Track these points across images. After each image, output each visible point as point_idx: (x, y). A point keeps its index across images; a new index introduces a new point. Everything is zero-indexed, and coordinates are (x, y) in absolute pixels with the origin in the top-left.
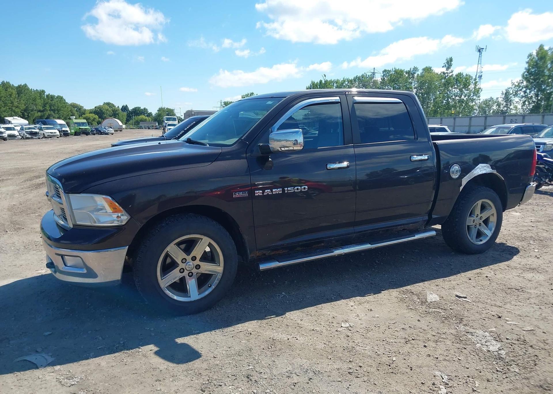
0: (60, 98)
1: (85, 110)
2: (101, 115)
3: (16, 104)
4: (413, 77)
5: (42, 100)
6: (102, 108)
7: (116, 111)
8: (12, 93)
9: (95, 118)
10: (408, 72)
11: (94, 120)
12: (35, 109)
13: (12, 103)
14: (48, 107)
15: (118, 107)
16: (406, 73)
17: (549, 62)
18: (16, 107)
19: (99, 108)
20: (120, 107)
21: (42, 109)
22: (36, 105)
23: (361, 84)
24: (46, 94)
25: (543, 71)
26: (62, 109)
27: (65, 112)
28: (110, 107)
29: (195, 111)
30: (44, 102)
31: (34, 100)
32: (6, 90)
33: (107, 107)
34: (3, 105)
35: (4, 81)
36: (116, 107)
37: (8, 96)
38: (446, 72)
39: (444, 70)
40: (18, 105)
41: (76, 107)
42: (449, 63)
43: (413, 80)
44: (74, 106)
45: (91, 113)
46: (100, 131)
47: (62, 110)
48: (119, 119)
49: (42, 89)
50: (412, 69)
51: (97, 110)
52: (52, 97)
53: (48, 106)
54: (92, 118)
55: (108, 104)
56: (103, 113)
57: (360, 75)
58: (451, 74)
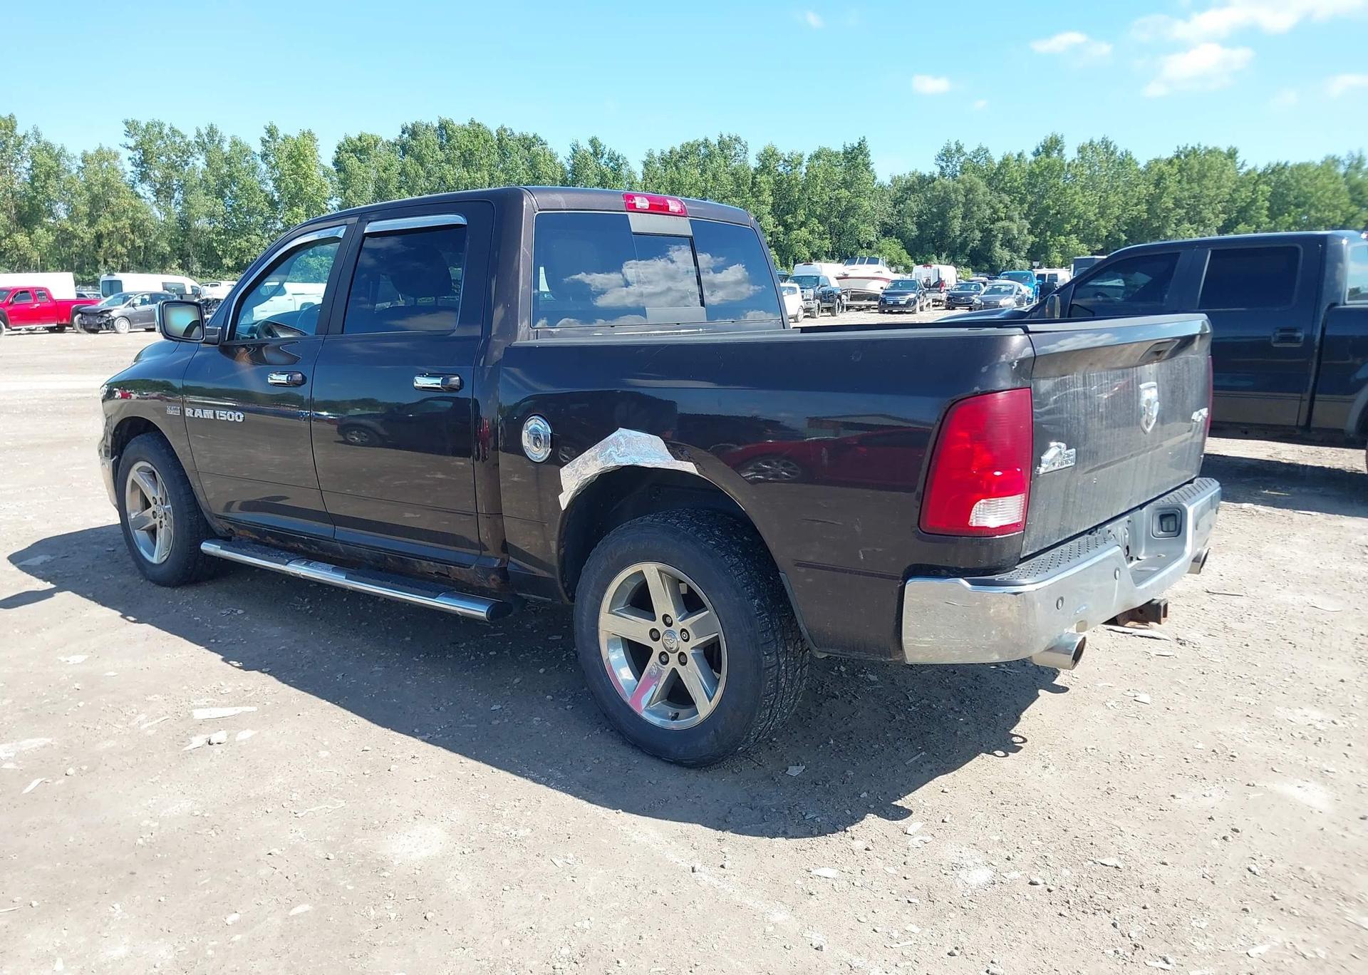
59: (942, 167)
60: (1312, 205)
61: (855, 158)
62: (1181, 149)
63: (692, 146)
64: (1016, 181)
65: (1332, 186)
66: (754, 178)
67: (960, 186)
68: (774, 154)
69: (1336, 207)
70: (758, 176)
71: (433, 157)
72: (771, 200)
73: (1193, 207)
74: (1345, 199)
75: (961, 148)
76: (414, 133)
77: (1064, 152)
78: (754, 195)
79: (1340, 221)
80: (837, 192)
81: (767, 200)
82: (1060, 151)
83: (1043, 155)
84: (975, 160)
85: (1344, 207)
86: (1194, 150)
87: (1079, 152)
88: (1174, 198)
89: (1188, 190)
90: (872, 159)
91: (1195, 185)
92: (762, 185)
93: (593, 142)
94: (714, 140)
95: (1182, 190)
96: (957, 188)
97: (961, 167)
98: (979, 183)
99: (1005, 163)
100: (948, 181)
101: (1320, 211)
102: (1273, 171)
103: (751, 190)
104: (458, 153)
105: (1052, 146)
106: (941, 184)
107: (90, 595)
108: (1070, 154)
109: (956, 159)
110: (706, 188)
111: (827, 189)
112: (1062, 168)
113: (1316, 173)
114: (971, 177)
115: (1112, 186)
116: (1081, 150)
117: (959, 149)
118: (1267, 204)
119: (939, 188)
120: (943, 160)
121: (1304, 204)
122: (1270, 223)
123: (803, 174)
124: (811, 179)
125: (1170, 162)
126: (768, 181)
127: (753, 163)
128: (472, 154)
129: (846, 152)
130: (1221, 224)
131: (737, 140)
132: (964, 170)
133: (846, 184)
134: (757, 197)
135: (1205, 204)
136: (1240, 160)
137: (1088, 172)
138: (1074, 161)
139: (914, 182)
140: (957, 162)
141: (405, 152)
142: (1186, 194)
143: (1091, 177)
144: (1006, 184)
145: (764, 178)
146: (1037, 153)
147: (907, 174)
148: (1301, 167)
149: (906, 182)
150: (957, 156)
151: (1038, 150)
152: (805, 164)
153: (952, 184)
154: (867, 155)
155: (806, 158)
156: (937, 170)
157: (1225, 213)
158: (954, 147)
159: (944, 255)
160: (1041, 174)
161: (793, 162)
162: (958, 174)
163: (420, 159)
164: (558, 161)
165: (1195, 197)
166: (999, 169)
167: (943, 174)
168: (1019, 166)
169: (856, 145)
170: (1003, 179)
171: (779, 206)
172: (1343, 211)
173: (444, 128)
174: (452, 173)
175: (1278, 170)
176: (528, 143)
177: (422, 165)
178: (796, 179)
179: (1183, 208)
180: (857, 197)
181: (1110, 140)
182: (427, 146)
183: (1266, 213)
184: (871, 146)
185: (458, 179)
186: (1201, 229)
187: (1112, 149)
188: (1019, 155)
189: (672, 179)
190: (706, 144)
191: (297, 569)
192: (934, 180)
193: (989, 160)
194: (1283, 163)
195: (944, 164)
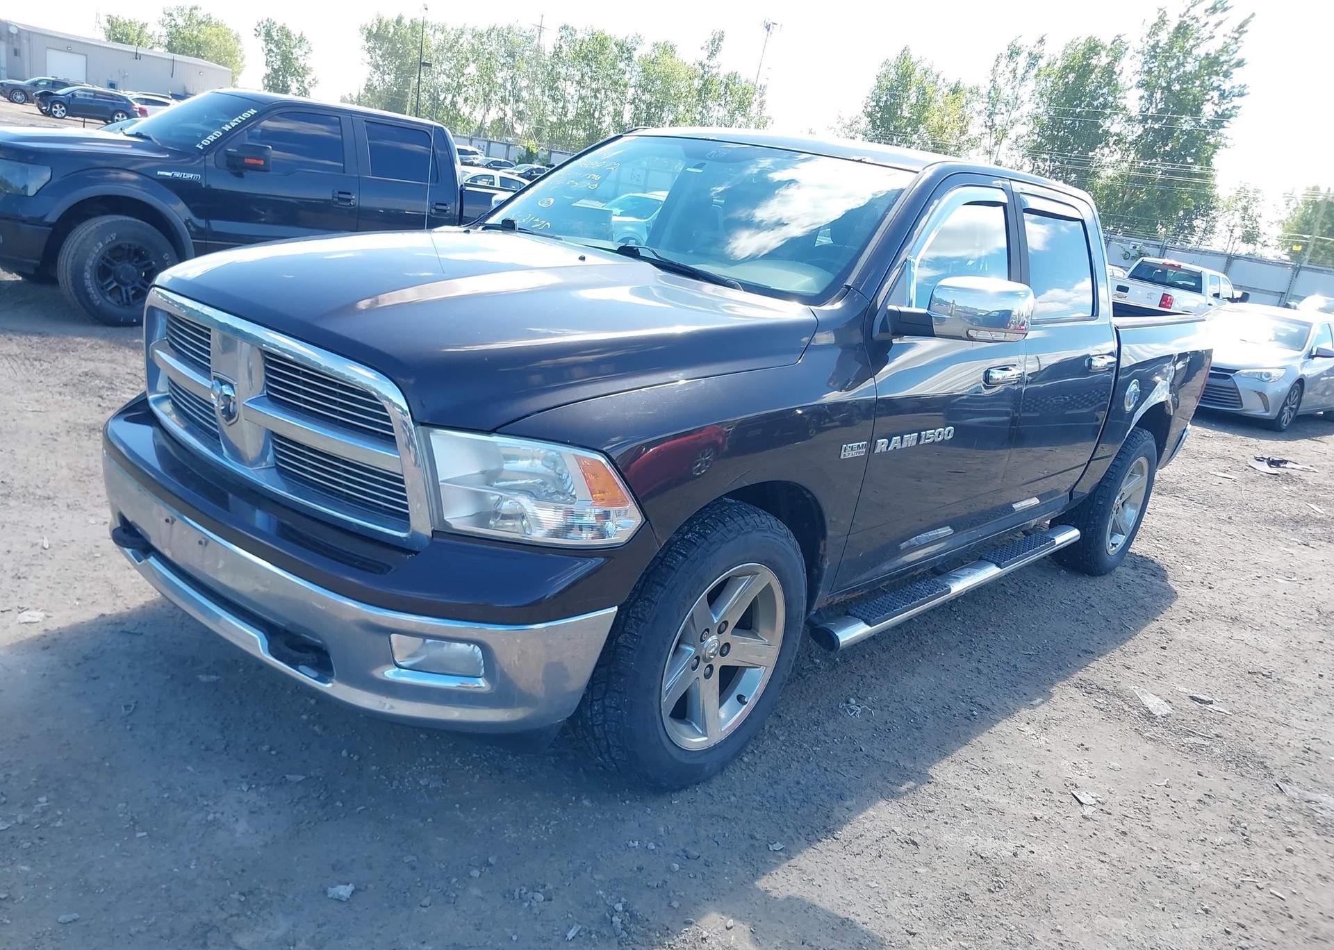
4: (630, 58)
10: (620, 46)
16: (616, 45)
17: (914, 89)
23: (503, 49)
25: (900, 106)
29: (20, 24)
38: (706, 62)
39: (703, 56)
42: (715, 44)
43: (629, 66)
50: (630, 38)
57: (502, 23)
58: (714, 71)
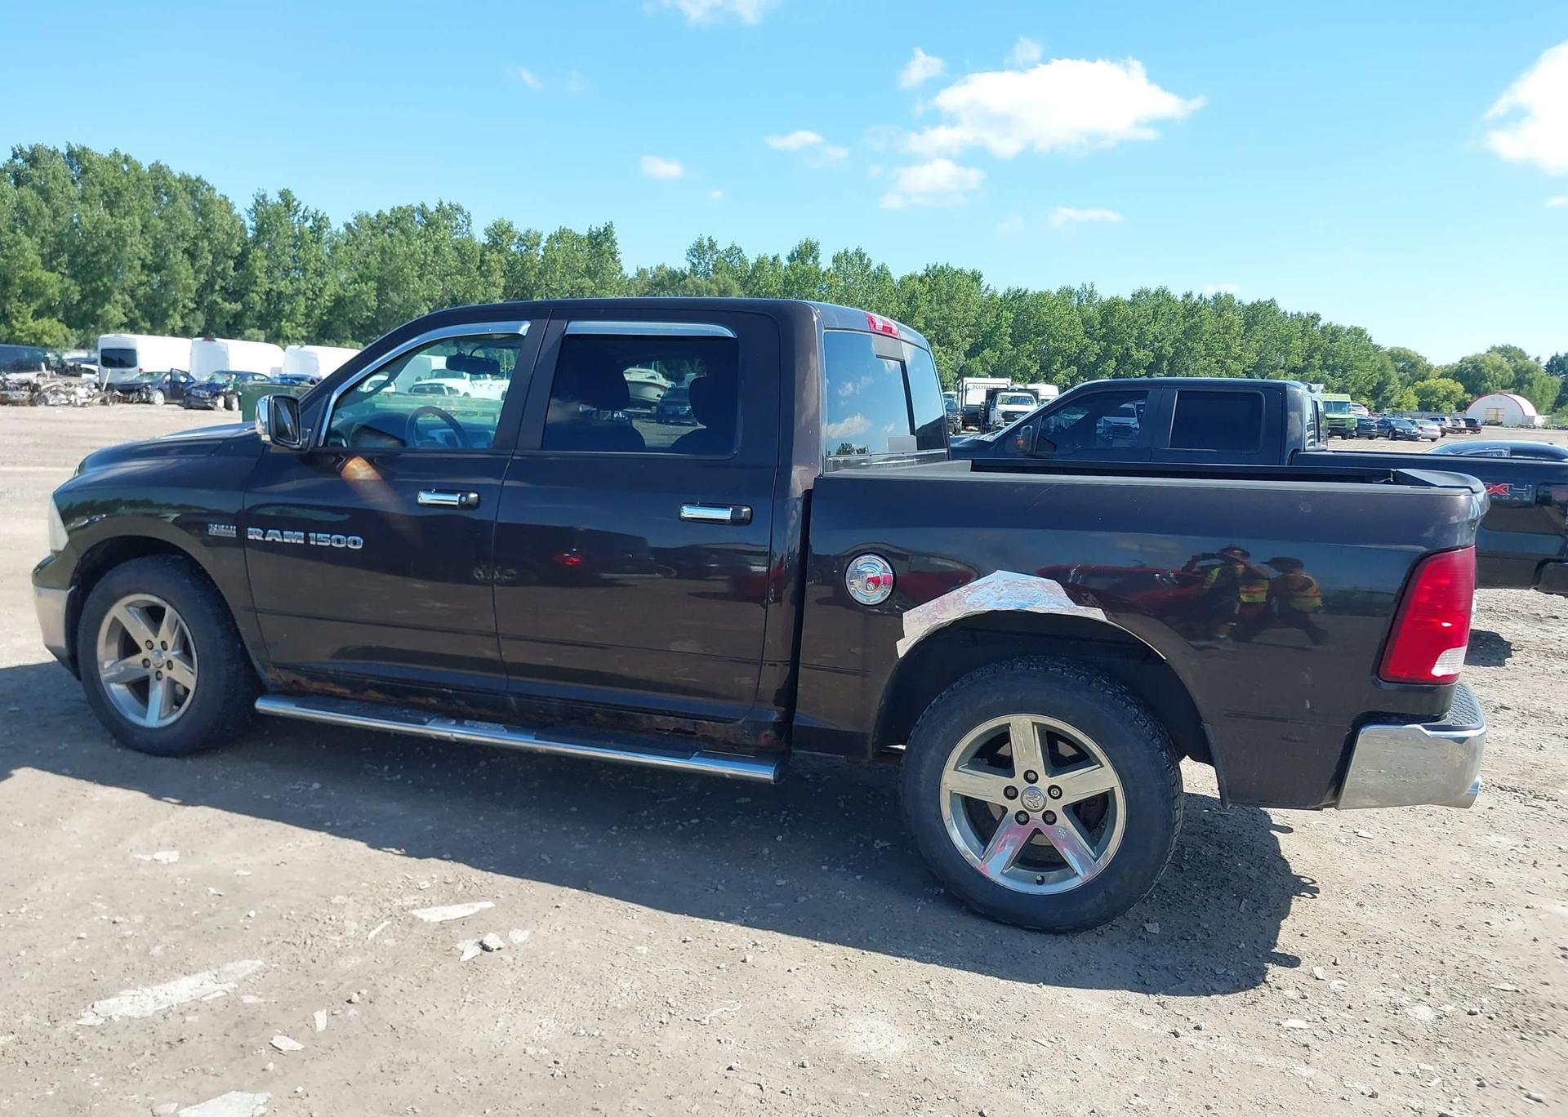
0: (1358, 333)
1: (1429, 369)
2: (1473, 382)
3: (1236, 350)
5: (1306, 339)
6: (1483, 361)
7: (1528, 371)
8: (1232, 323)
9: (1453, 392)
11: (1447, 398)
12: (1282, 365)
13: (1228, 347)
14: (1317, 361)
15: (1538, 359)
18: (1235, 359)
19: (1471, 363)
20: (1545, 360)
21: (1299, 363)
22: (1287, 353)
24: (1321, 323)
26: (1357, 364)
27: (1363, 371)
28: (1509, 359)
30: (1311, 344)
31: (1287, 340)
32: (1220, 316)
33: (1498, 359)
34: (1204, 353)
35: (1219, 294)
36: (1532, 359)
37: (1221, 331)
40: (1240, 352)
41: (1403, 360)
44: (1396, 356)
45: (1442, 376)
46: (1392, 429)
47: (1357, 368)
48: (1529, 397)
49: (1312, 311)
51: (1466, 368)
52: (1334, 333)
53: (1318, 356)
54: (1442, 393)
55: (1506, 351)
56: (1484, 378)
59: (693, 264)
60: (1051, 335)
61: (600, 244)
62: (931, 268)
63: (405, 211)
64: (771, 286)
65: (1068, 317)
66: (482, 255)
67: (714, 287)
68: (508, 230)
69: (1071, 338)
70: (487, 253)
71: (62, 192)
72: (502, 282)
73: (943, 329)
74: (1080, 331)
75: (714, 244)
76: (33, 159)
77: (819, 260)
78: (482, 275)
79: (1075, 352)
80: (579, 280)
81: (498, 281)
82: (815, 258)
83: (798, 261)
84: (728, 260)
85: (1079, 339)
86: (942, 270)
87: (834, 261)
88: (926, 318)
89: (938, 311)
90: (619, 247)
91: (944, 306)
92: (492, 264)
93: (285, 195)
94: (432, 208)
95: (933, 310)
96: (710, 289)
97: (714, 266)
98: (733, 286)
99: (760, 265)
100: (701, 280)
101: (1058, 341)
102: (1014, 298)
103: (479, 268)
104: (97, 190)
105: (806, 252)
106: (693, 283)
107: (66, 771)
108: (825, 263)
109: (708, 256)
110: (425, 263)
111: (568, 277)
112: (818, 278)
113: (1054, 304)
114: (725, 278)
115: (866, 301)
116: (836, 260)
117: (712, 246)
118: (1010, 331)
119: (691, 286)
120: (695, 256)
121: (1043, 333)
122: (1013, 350)
123: (539, 258)
124: (549, 263)
125: (921, 280)
126: (499, 261)
127: (481, 238)
128: (118, 193)
129: (590, 236)
130: (968, 347)
131: (459, 209)
132: (716, 269)
133: (591, 273)
134: (485, 277)
135: (953, 327)
136: (984, 284)
137: (843, 284)
138: (829, 270)
139: (663, 277)
140: (710, 259)
141: (19, 183)
142: (936, 315)
143: (846, 289)
144: (761, 288)
145: (495, 256)
146: (791, 258)
147: (654, 269)
148: (1042, 296)
149: (654, 277)
150: (710, 253)
151: (793, 255)
152: (543, 244)
153: (704, 283)
154: (613, 243)
155: (545, 237)
156: (689, 266)
157: (971, 337)
158: (706, 243)
159: (697, 363)
160: (797, 281)
161: (529, 241)
162: (711, 273)
163: (44, 193)
164: (236, 212)
165: (944, 318)
166: (754, 271)
167: (694, 271)
168: (774, 271)
169: (602, 230)
170: (758, 283)
171: (512, 290)
172: (1077, 343)
173: (75, 157)
174: (89, 214)
175: (1019, 296)
176: (193, 187)
177: (47, 200)
178: (531, 261)
179: (933, 328)
180: (602, 288)
181: (863, 251)
182: (55, 178)
183: (1009, 339)
184: (618, 234)
185: (97, 223)
186: (950, 351)
187: (866, 261)
188: (775, 259)
189: (383, 247)
190: (423, 212)
191: (436, 729)
192: (685, 277)
193: (743, 261)
194: (1023, 290)
195: (696, 261)
